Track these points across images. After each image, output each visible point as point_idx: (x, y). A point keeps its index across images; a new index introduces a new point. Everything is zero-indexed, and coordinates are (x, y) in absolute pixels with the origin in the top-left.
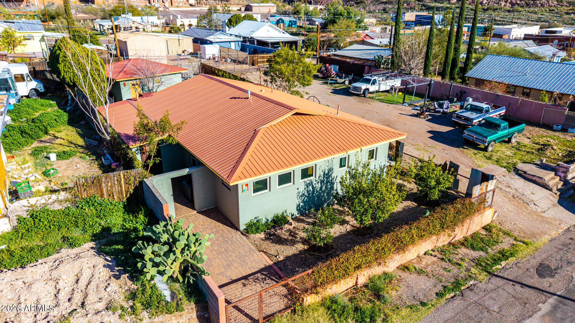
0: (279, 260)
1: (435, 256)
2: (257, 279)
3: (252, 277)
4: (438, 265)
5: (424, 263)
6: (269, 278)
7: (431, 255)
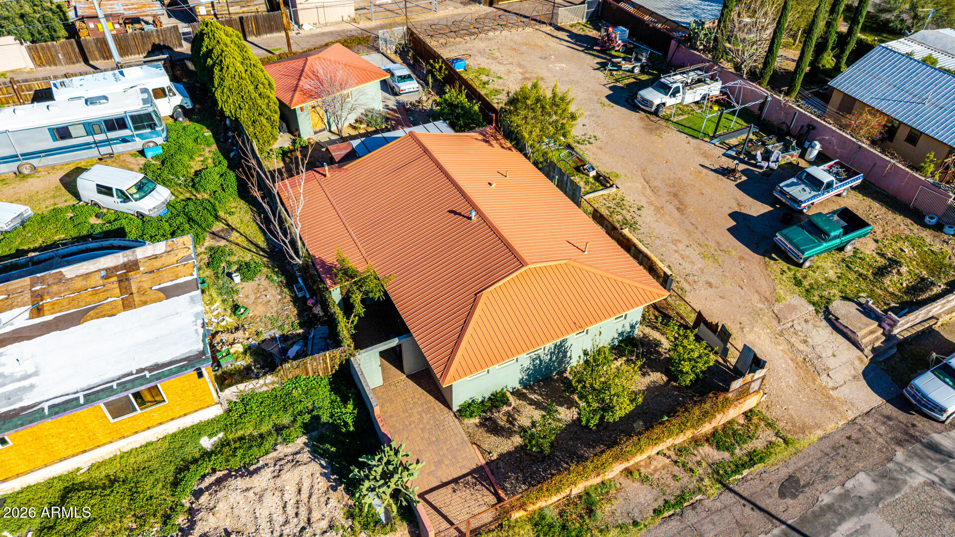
0: (492, 458)
1: (669, 457)
2: (467, 483)
3: (462, 480)
4: (668, 471)
5: (652, 467)
6: (480, 482)
7: (665, 455)
